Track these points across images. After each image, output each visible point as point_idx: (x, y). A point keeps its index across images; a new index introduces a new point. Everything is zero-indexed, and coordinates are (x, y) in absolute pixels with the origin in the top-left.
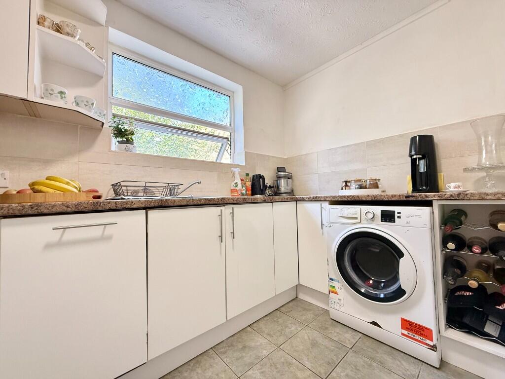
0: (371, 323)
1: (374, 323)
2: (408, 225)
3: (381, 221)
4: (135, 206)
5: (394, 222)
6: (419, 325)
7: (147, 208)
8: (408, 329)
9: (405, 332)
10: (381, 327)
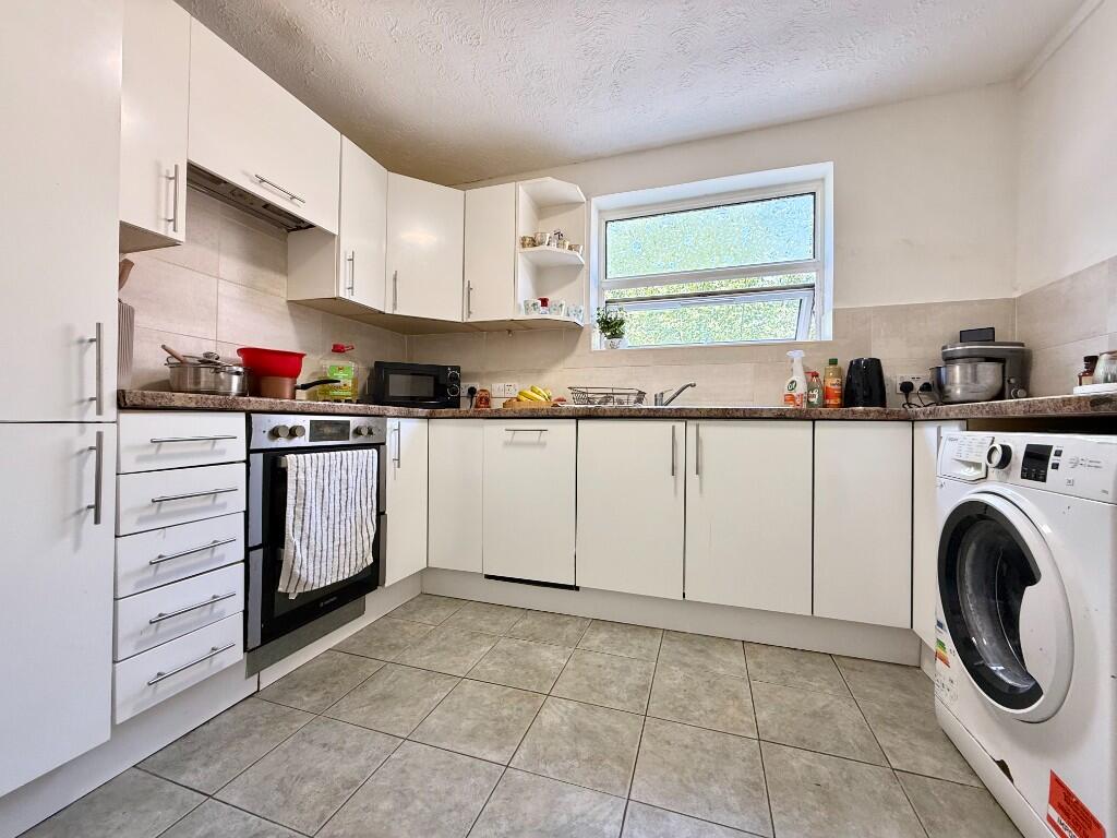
0: (997, 762)
1: (1003, 765)
2: (1069, 490)
3: (1023, 477)
4: (563, 414)
5: (1044, 480)
6: (1083, 807)
7: (578, 417)
8: (1059, 808)
9: (1055, 816)
10: (1012, 781)
